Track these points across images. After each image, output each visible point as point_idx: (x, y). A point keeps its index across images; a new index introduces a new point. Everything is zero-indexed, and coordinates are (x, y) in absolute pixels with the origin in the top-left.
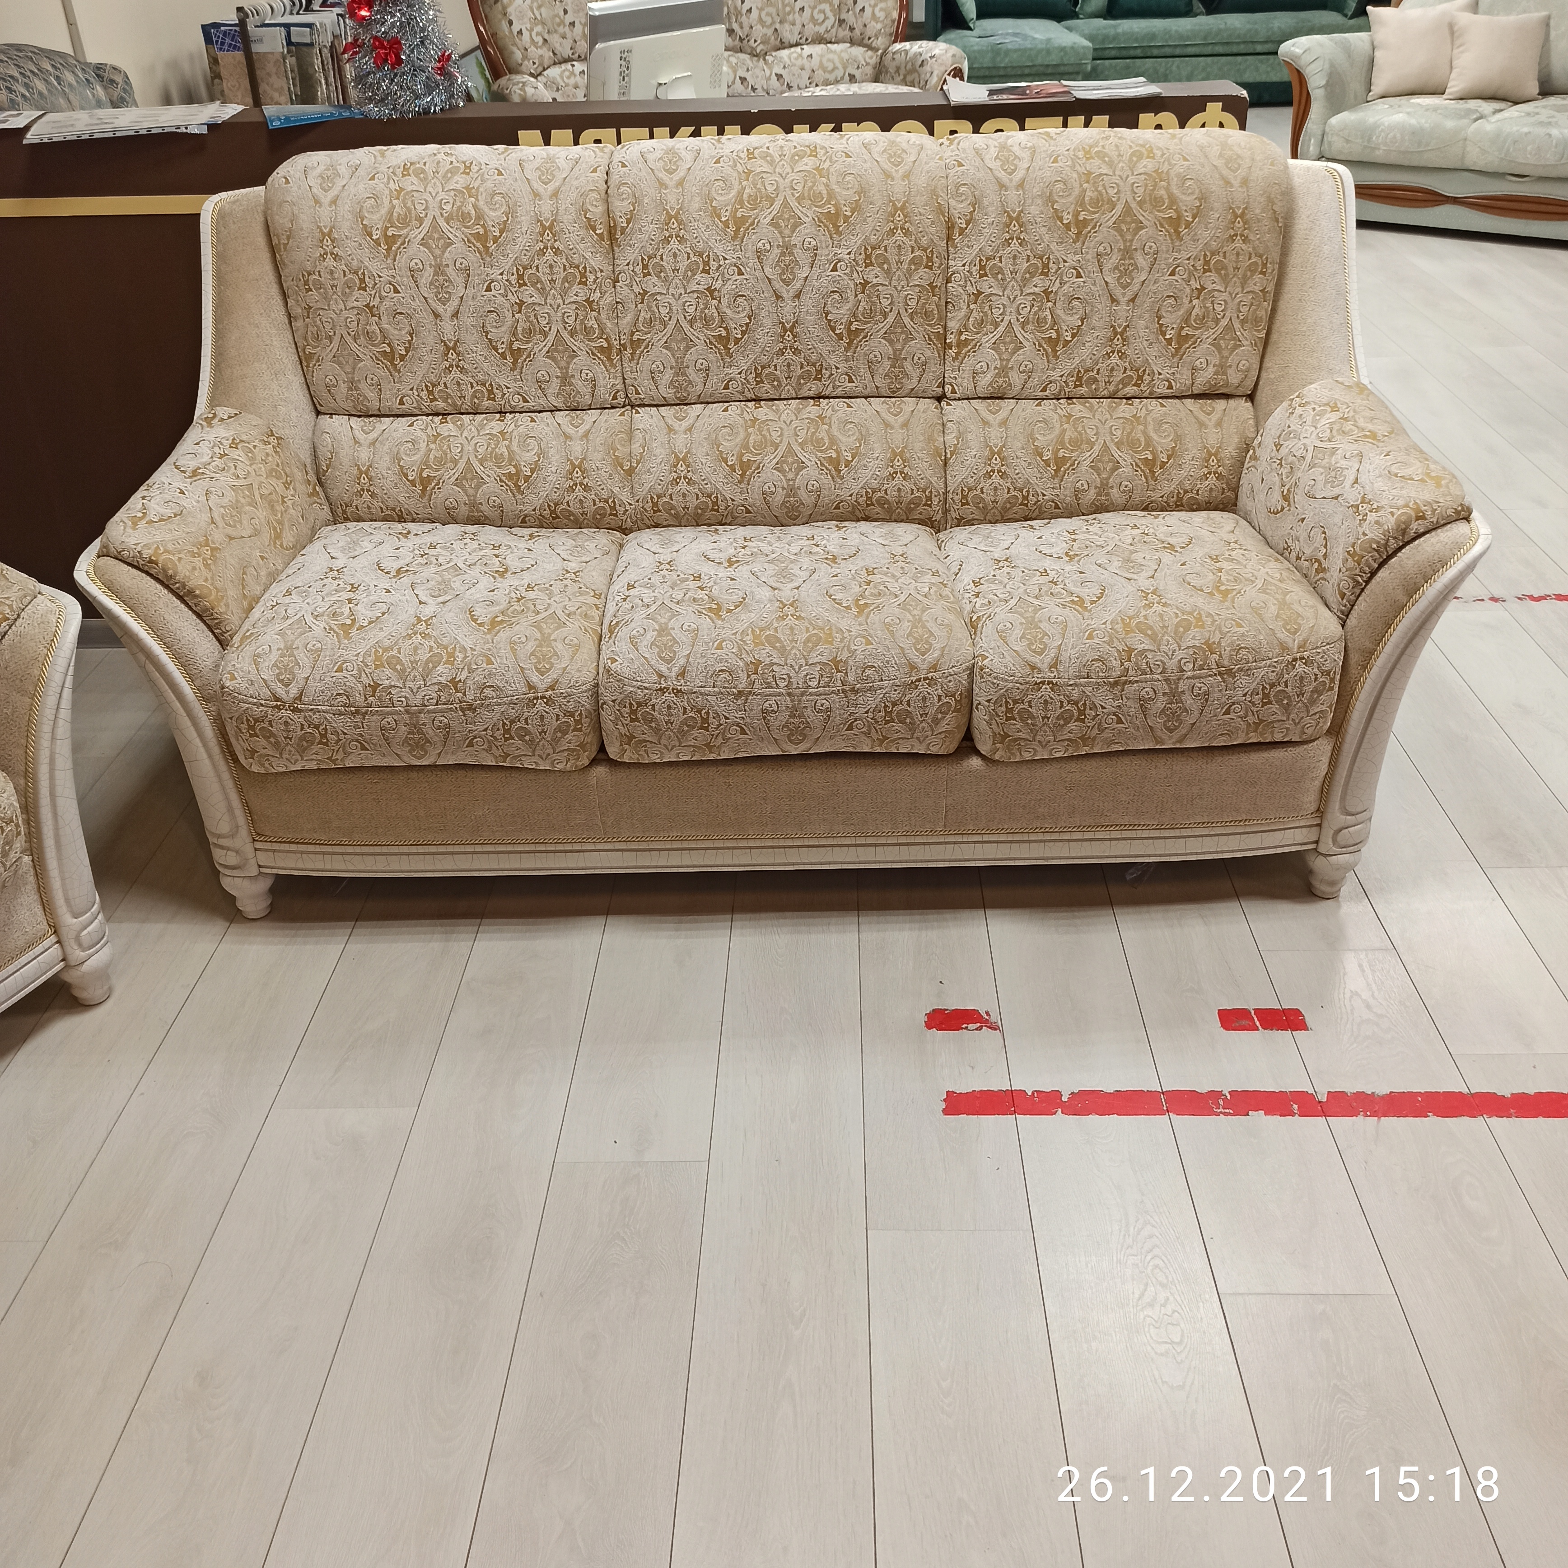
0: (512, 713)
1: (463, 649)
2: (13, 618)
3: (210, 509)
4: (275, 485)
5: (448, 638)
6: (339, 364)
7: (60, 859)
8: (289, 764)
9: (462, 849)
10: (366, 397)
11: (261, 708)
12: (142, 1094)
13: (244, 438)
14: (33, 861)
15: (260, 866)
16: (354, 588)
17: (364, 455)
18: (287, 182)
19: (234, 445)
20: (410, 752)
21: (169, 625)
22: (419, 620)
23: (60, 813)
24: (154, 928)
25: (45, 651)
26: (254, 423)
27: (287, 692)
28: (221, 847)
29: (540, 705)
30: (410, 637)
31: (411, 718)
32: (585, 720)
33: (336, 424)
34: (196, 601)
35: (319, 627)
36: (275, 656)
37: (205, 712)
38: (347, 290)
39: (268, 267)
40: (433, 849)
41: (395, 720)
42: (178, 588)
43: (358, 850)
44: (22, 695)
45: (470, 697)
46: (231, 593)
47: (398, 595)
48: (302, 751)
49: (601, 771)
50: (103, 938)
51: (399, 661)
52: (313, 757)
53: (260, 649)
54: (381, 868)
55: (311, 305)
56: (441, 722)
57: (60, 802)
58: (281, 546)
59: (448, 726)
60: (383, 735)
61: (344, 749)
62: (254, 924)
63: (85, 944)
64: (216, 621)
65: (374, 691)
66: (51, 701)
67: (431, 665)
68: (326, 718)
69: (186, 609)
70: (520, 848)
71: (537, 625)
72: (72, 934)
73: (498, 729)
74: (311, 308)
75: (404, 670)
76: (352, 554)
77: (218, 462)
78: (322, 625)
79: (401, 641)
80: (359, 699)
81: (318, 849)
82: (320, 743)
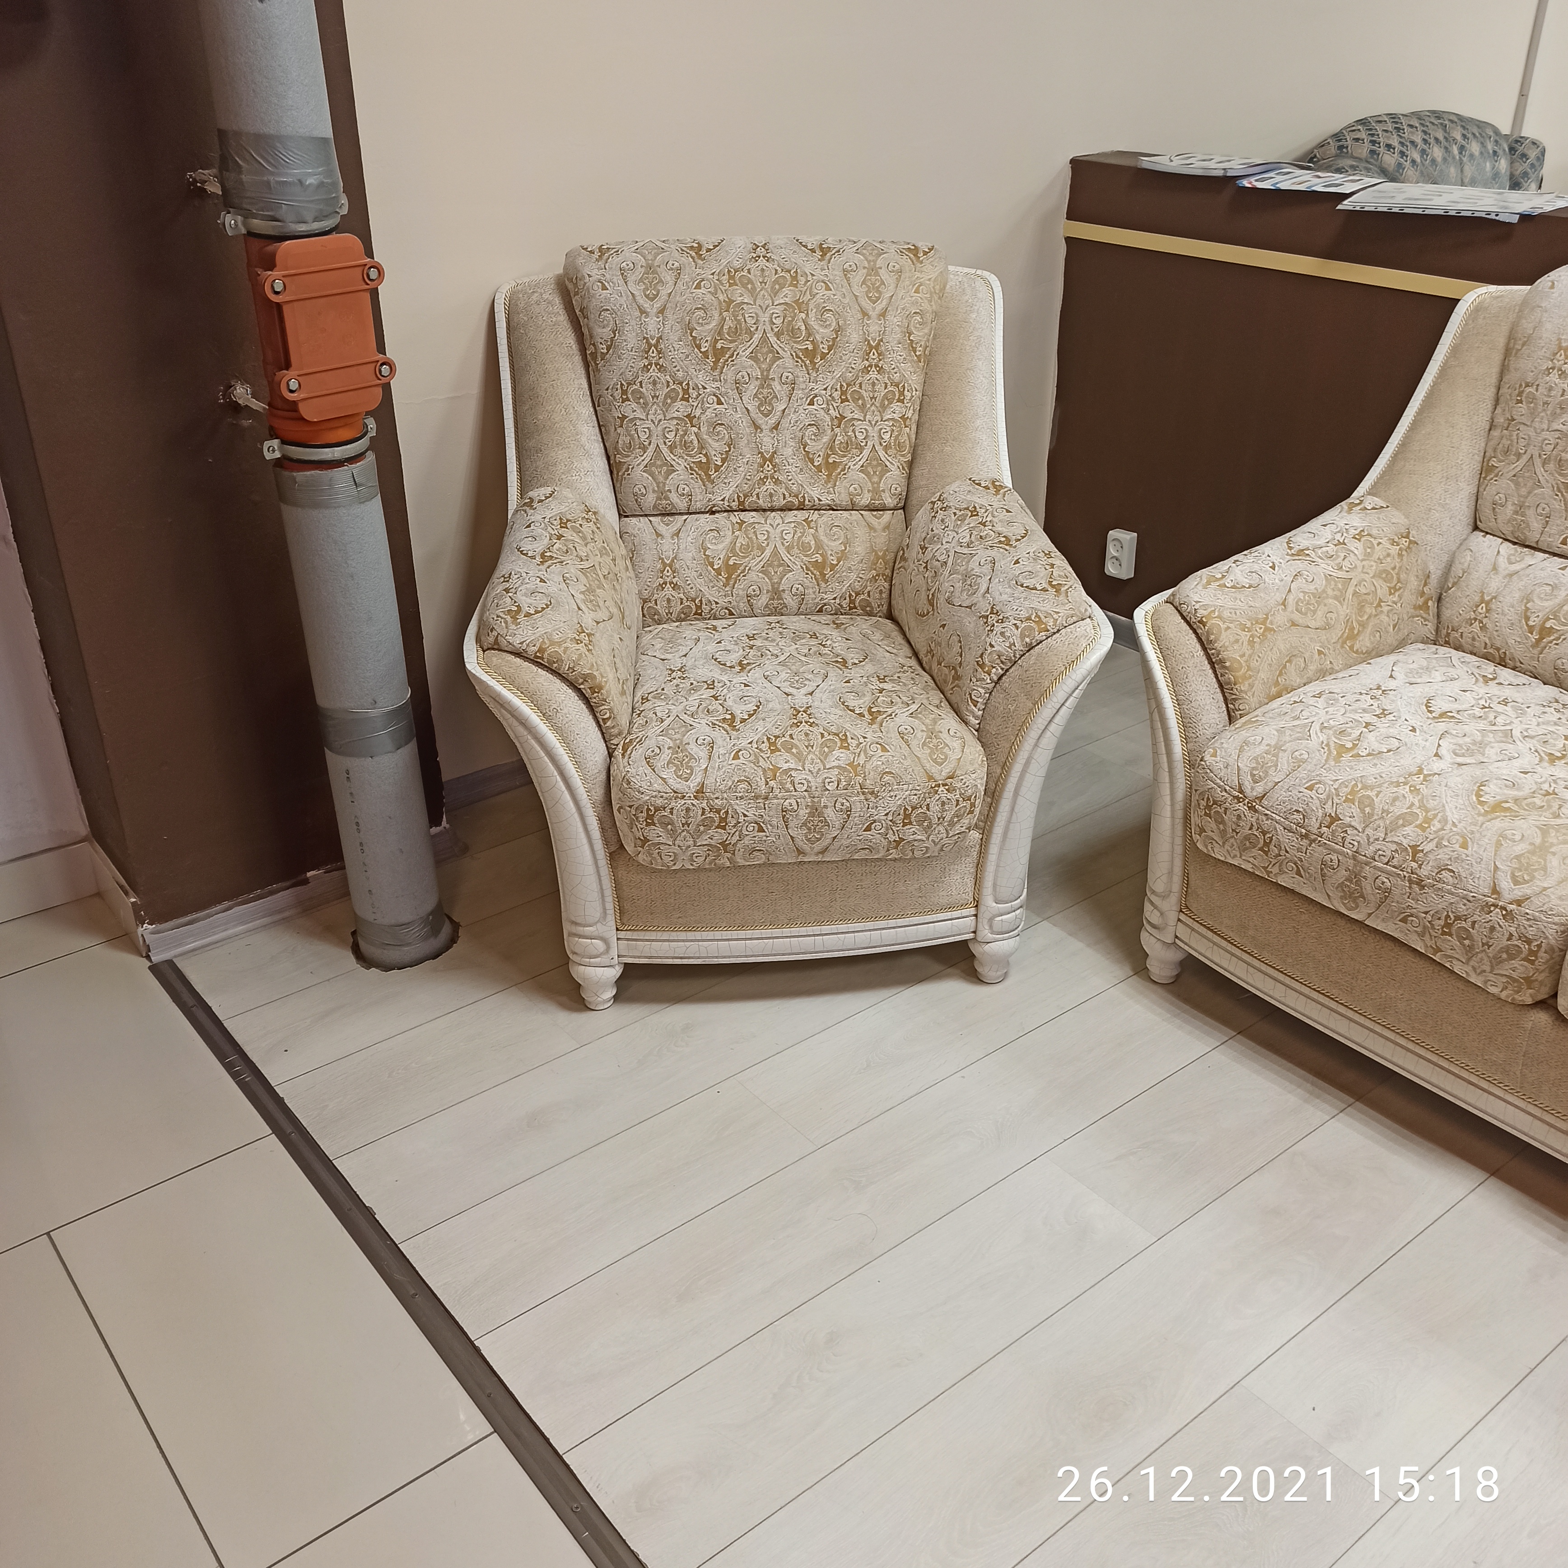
0: (1462, 909)
1: (1445, 821)
2: (1052, 631)
3: (1290, 591)
4: (1378, 587)
5: (1435, 803)
6: (1517, 484)
7: (1002, 848)
8: (1228, 856)
9: (1361, 1020)
10: (1528, 526)
11: (1224, 793)
12: (963, 1077)
13: (1374, 532)
14: (982, 839)
15: (1176, 937)
16: (1384, 713)
17: (1495, 584)
18: (1552, 287)
19: (1358, 537)
20: (1341, 898)
21: (1188, 684)
22: (1420, 771)
23: (1016, 810)
24: (1075, 945)
25: (1063, 668)
26: (1394, 520)
27: (1253, 789)
28: (1152, 903)
29: (1496, 916)
30: (1398, 784)
31: (1355, 865)
32: (1541, 954)
33: (1485, 544)
34: (1222, 671)
35: (1318, 737)
36: (1260, 750)
37: (1186, 775)
38: (1558, 411)
39: (1495, 370)
40: (1333, 1005)
41: (1339, 861)
42: (1213, 654)
43: (1264, 967)
44: (1027, 699)
45: (1424, 872)
46: (1262, 675)
47: (1420, 738)
48: (1243, 849)
49: (1542, 1018)
50: (1014, 930)
51: (1371, 805)
52: (1251, 860)
53: (1253, 738)
54: (1277, 996)
55: (1515, 417)
56: (1383, 883)
57: (1020, 801)
58: (1351, 647)
59: (1389, 891)
60: (1322, 869)
61: (1280, 866)
62: (1152, 986)
63: (995, 929)
64: (1234, 697)
65: (1332, 823)
66: (1046, 712)
67: (1401, 822)
68: (1276, 829)
69: (1213, 676)
70: (1422, 1052)
71: (1544, 830)
72: (987, 915)
73: (1439, 919)
74: (1514, 420)
75: (1371, 815)
76: (1413, 680)
77: (1331, 548)
78: (1323, 737)
79: (1386, 785)
80: (1313, 824)
81: (1230, 947)
82: (1261, 849)
